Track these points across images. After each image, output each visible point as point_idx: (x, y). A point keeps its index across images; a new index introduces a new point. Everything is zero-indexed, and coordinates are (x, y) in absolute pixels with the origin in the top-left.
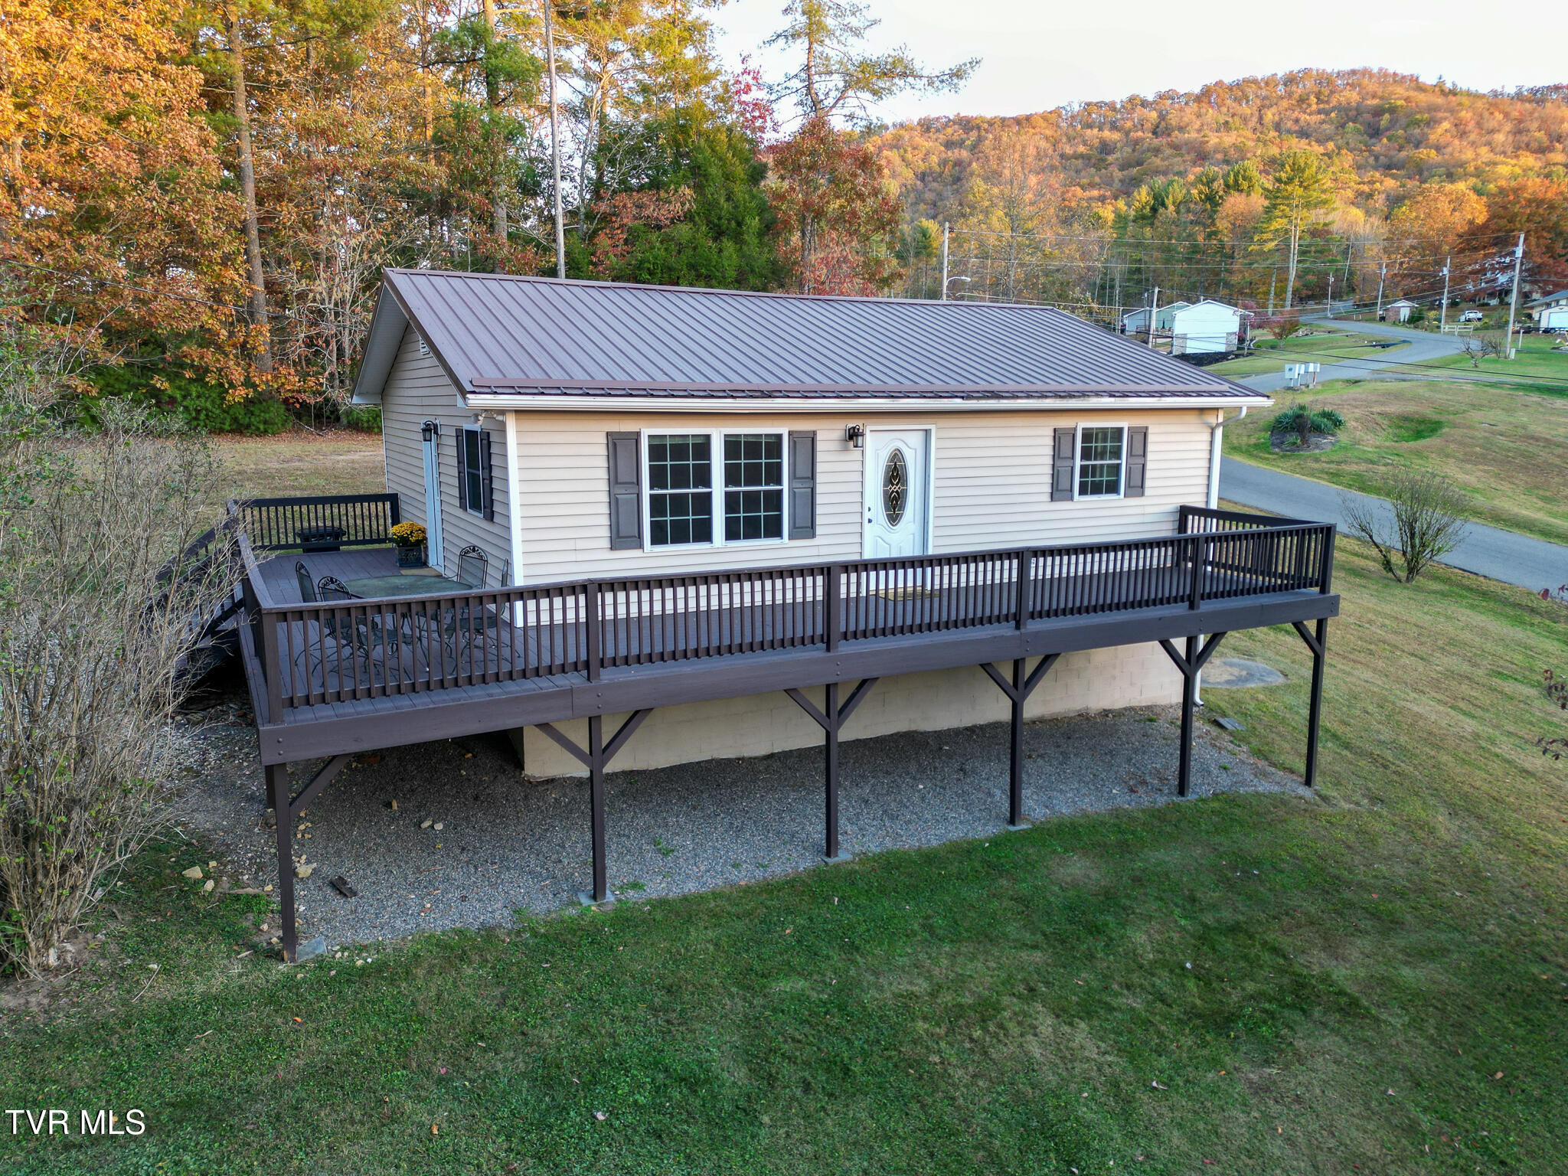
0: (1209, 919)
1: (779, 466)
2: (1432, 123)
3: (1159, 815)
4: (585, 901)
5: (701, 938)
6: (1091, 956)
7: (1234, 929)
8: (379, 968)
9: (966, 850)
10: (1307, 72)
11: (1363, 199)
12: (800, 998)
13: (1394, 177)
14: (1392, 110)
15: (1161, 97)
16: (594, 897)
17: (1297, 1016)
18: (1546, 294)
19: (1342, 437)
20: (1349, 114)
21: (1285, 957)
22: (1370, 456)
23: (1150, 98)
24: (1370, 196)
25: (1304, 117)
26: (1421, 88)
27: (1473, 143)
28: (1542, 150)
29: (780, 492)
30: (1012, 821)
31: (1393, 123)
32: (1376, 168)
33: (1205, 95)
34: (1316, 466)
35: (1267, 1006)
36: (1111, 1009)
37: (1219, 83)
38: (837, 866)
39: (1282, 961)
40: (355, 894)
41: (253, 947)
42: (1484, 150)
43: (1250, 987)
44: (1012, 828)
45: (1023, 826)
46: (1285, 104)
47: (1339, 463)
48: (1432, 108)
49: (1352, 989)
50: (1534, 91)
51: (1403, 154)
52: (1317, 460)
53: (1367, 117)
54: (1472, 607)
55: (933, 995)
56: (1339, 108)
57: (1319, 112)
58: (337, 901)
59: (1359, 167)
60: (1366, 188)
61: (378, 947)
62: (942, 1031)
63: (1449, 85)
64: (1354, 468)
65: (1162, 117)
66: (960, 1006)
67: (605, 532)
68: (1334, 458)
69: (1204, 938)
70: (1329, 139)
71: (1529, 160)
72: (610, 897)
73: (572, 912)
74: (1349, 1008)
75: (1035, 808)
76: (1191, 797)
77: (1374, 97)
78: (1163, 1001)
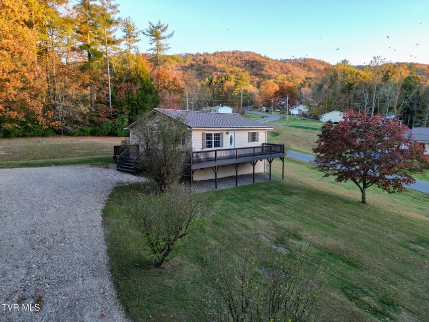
1: (219, 137)
2: (264, 65)
10: (237, 51)
11: (251, 82)
13: (257, 77)
14: (256, 62)
15: (204, 54)
18: (291, 106)
20: (247, 62)
23: (202, 54)
24: (253, 82)
25: (237, 62)
26: (261, 57)
27: (273, 71)
28: (287, 74)
29: (220, 141)
31: (256, 65)
32: (254, 75)
33: (215, 54)
37: (218, 52)
42: (275, 72)
46: (233, 58)
48: (264, 62)
50: (284, 60)
51: (259, 72)
53: (251, 63)
56: (245, 60)
57: (241, 61)
59: (250, 75)
60: (252, 80)
63: (267, 57)
65: (205, 59)
67: (202, 145)
70: (243, 67)
71: (284, 76)
76: (271, 180)
77: (252, 58)
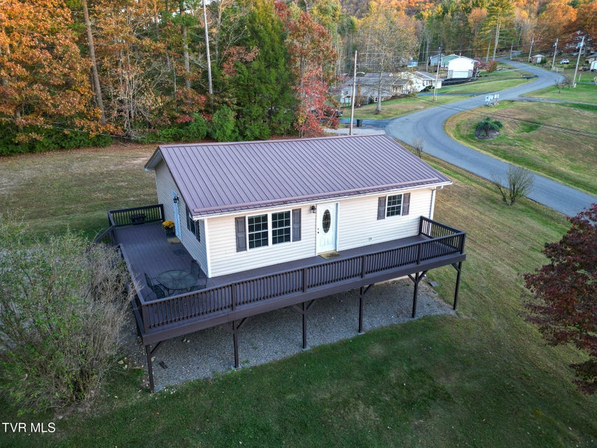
0: (413, 367)
1: (289, 220)
3: (405, 326)
4: (233, 368)
5: (266, 380)
6: (377, 382)
7: (420, 370)
8: (177, 394)
9: (344, 343)
11: (529, 4)
12: (293, 401)
16: (235, 367)
17: (432, 402)
19: (502, 132)
21: (433, 380)
22: (510, 141)
29: (290, 228)
30: (359, 331)
34: (490, 146)
35: (424, 398)
36: (380, 401)
38: (306, 352)
39: (431, 382)
40: (167, 368)
41: (142, 388)
43: (421, 391)
44: (359, 334)
45: (363, 333)
47: (498, 145)
49: (450, 391)
52: (491, 144)
54: (531, 217)
55: (331, 399)
58: (163, 370)
61: (176, 387)
62: (332, 411)
64: (503, 148)
66: (338, 402)
67: (235, 247)
68: (497, 143)
69: (411, 373)
72: (240, 367)
73: (229, 372)
74: (447, 398)
75: (367, 326)
76: (416, 318)
78: (395, 398)
